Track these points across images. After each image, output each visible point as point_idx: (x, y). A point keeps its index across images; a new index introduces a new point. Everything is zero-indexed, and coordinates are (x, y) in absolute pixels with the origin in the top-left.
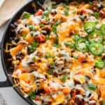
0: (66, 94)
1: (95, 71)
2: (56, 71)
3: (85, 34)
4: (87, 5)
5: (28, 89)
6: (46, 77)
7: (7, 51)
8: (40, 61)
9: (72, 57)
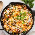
0: (16, 30)
1: (22, 25)
2: (13, 25)
3: (20, 15)
4: (20, 6)
5: (8, 29)
6: (11, 26)
7: (2, 21)
8: (10, 23)
9: (17, 21)
